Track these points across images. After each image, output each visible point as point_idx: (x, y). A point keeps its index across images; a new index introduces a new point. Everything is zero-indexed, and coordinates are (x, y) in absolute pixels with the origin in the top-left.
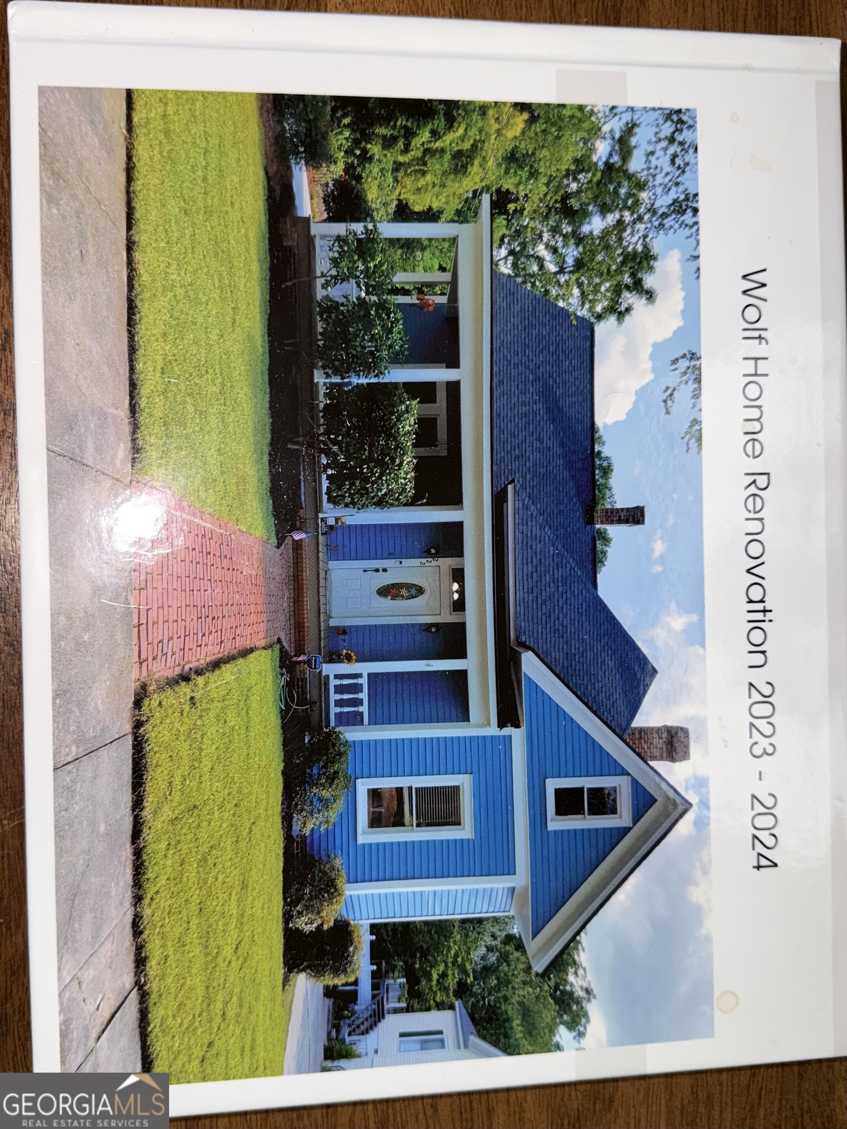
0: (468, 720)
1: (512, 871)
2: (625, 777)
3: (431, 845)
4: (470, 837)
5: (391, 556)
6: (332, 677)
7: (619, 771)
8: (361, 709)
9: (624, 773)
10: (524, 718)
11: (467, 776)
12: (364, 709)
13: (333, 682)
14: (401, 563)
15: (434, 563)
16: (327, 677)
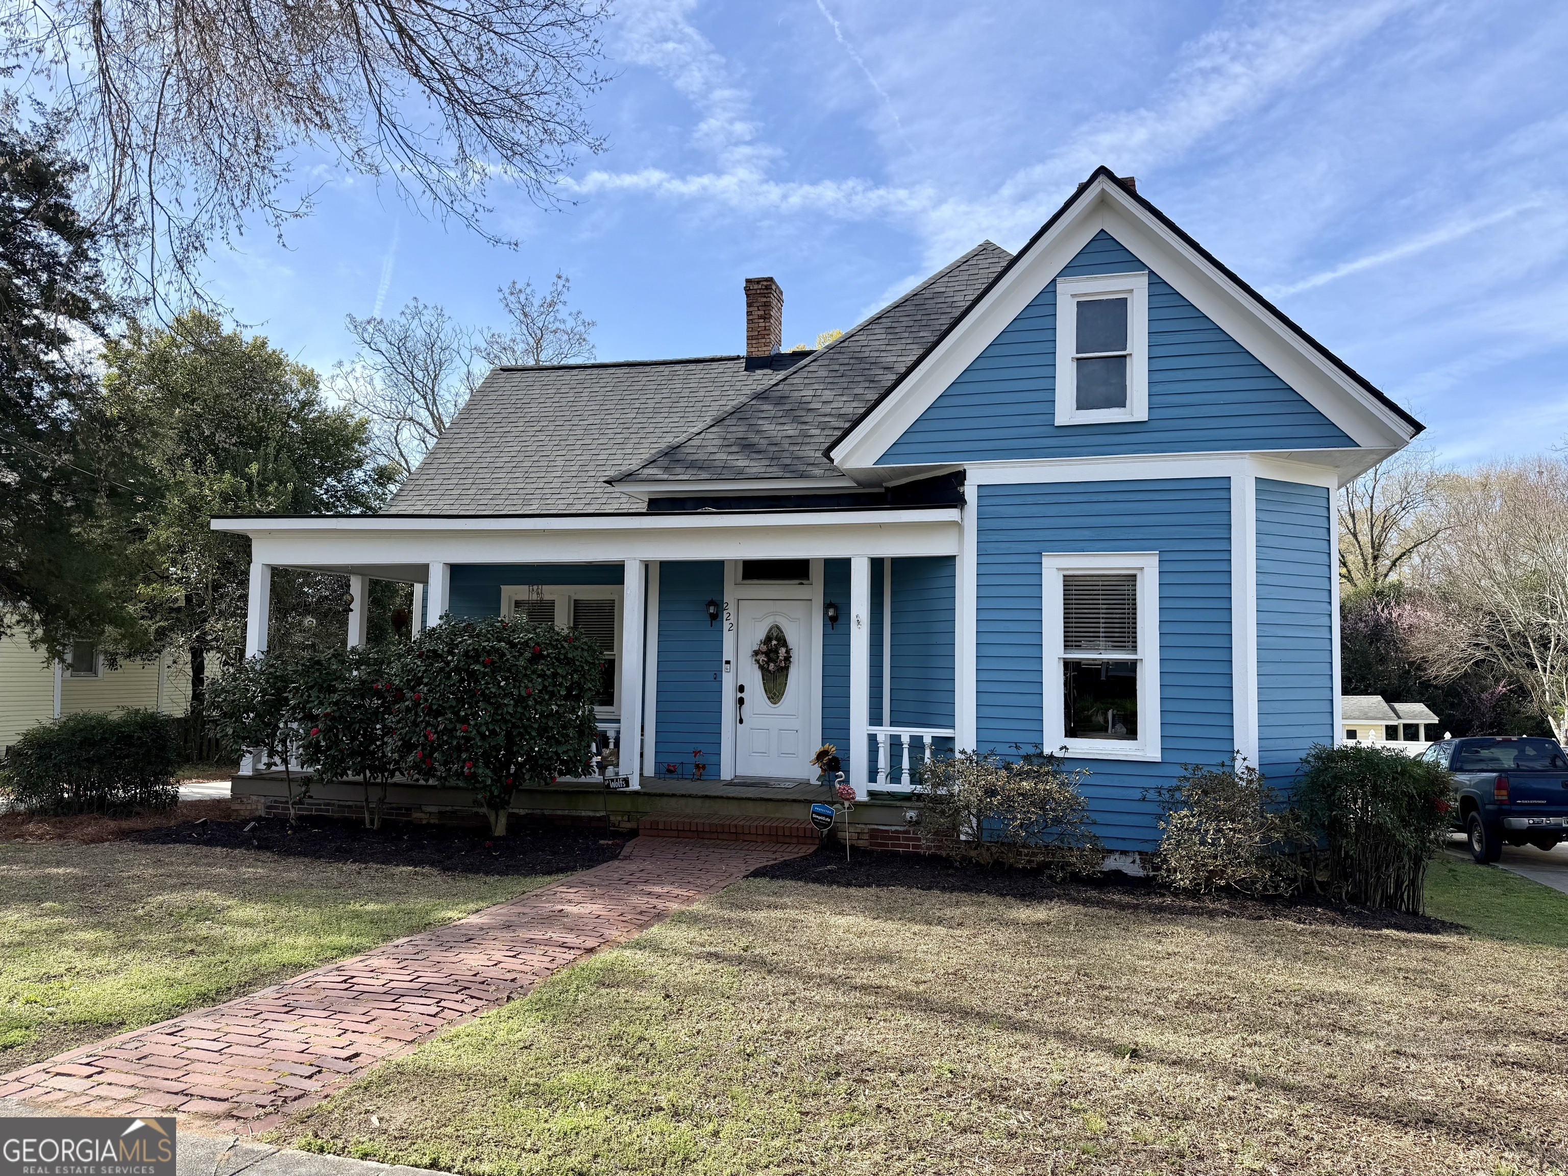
0: (953, 558)
1: (1224, 484)
2: (1059, 287)
3: (1168, 628)
4: (1157, 559)
5: (717, 678)
6: (874, 787)
7: (1047, 299)
8: (927, 740)
9: (1051, 288)
10: (952, 464)
11: (1045, 561)
12: (928, 734)
13: (883, 785)
14: (728, 662)
15: (731, 609)
16: (871, 794)
